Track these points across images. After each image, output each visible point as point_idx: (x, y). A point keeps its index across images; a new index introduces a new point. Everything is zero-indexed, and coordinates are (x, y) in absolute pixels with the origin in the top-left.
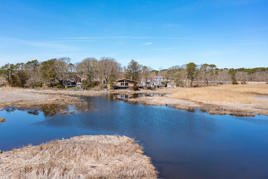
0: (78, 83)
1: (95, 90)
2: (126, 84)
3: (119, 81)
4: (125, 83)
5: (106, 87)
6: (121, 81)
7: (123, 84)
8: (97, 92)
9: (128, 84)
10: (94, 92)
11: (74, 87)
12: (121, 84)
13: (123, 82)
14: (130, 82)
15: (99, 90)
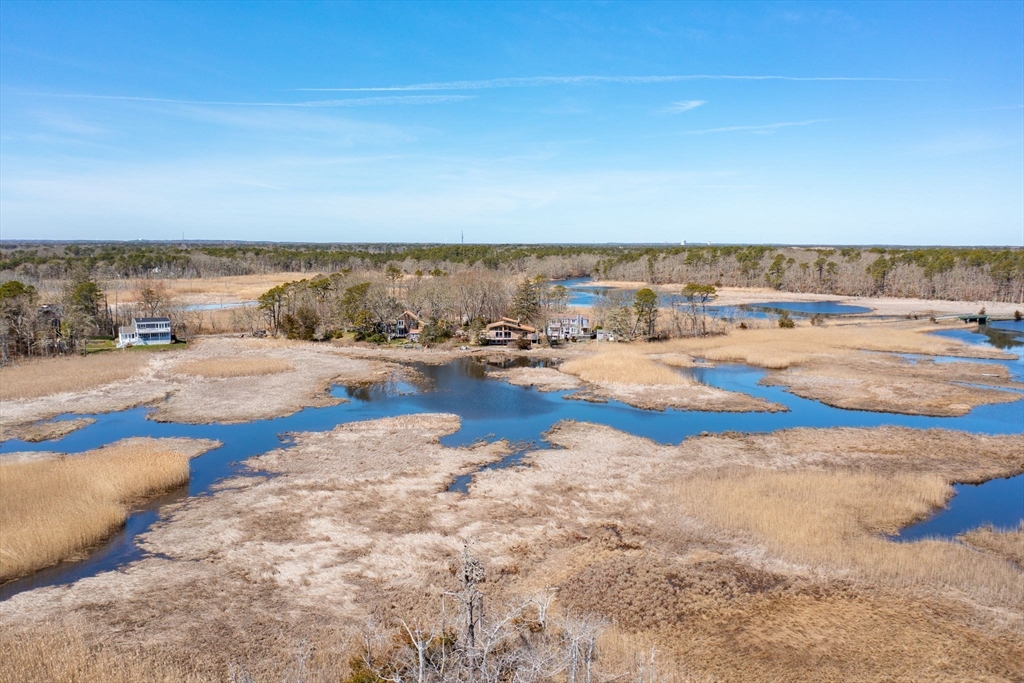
0: (412, 331)
1: (444, 349)
2: (506, 334)
3: (492, 329)
4: (503, 331)
5: (467, 340)
6: (496, 328)
7: (501, 334)
8: (447, 352)
9: (510, 334)
10: (441, 353)
11: (404, 337)
12: (497, 334)
13: (501, 329)
14: (514, 330)
15: (450, 349)
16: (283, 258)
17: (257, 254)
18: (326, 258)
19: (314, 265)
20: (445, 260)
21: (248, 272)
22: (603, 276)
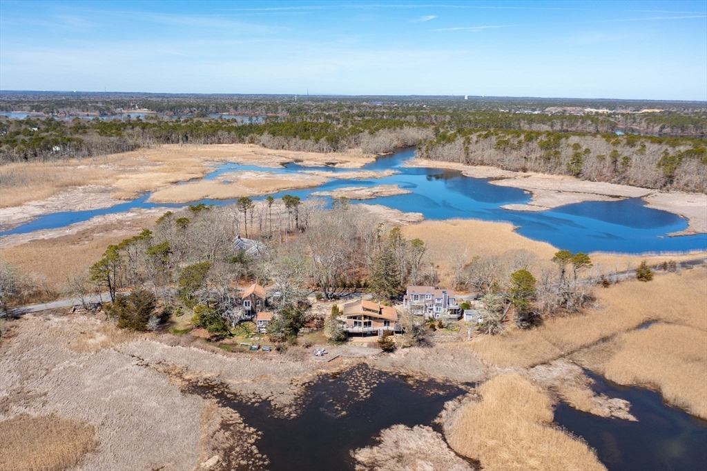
0: (259, 317)
2: (365, 324)
3: (350, 318)
6: (355, 317)
7: (360, 323)
9: (370, 323)
12: (355, 323)
13: (360, 318)
14: (375, 319)
16: (164, 132)
17: (143, 128)
18: (199, 132)
19: (190, 138)
20: (295, 137)
21: (135, 147)
22: (425, 155)
